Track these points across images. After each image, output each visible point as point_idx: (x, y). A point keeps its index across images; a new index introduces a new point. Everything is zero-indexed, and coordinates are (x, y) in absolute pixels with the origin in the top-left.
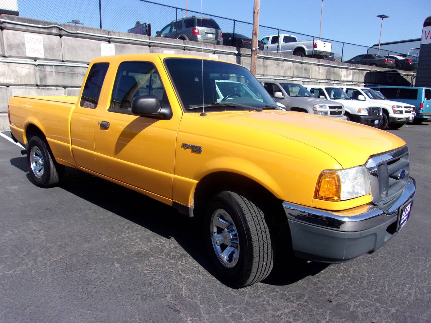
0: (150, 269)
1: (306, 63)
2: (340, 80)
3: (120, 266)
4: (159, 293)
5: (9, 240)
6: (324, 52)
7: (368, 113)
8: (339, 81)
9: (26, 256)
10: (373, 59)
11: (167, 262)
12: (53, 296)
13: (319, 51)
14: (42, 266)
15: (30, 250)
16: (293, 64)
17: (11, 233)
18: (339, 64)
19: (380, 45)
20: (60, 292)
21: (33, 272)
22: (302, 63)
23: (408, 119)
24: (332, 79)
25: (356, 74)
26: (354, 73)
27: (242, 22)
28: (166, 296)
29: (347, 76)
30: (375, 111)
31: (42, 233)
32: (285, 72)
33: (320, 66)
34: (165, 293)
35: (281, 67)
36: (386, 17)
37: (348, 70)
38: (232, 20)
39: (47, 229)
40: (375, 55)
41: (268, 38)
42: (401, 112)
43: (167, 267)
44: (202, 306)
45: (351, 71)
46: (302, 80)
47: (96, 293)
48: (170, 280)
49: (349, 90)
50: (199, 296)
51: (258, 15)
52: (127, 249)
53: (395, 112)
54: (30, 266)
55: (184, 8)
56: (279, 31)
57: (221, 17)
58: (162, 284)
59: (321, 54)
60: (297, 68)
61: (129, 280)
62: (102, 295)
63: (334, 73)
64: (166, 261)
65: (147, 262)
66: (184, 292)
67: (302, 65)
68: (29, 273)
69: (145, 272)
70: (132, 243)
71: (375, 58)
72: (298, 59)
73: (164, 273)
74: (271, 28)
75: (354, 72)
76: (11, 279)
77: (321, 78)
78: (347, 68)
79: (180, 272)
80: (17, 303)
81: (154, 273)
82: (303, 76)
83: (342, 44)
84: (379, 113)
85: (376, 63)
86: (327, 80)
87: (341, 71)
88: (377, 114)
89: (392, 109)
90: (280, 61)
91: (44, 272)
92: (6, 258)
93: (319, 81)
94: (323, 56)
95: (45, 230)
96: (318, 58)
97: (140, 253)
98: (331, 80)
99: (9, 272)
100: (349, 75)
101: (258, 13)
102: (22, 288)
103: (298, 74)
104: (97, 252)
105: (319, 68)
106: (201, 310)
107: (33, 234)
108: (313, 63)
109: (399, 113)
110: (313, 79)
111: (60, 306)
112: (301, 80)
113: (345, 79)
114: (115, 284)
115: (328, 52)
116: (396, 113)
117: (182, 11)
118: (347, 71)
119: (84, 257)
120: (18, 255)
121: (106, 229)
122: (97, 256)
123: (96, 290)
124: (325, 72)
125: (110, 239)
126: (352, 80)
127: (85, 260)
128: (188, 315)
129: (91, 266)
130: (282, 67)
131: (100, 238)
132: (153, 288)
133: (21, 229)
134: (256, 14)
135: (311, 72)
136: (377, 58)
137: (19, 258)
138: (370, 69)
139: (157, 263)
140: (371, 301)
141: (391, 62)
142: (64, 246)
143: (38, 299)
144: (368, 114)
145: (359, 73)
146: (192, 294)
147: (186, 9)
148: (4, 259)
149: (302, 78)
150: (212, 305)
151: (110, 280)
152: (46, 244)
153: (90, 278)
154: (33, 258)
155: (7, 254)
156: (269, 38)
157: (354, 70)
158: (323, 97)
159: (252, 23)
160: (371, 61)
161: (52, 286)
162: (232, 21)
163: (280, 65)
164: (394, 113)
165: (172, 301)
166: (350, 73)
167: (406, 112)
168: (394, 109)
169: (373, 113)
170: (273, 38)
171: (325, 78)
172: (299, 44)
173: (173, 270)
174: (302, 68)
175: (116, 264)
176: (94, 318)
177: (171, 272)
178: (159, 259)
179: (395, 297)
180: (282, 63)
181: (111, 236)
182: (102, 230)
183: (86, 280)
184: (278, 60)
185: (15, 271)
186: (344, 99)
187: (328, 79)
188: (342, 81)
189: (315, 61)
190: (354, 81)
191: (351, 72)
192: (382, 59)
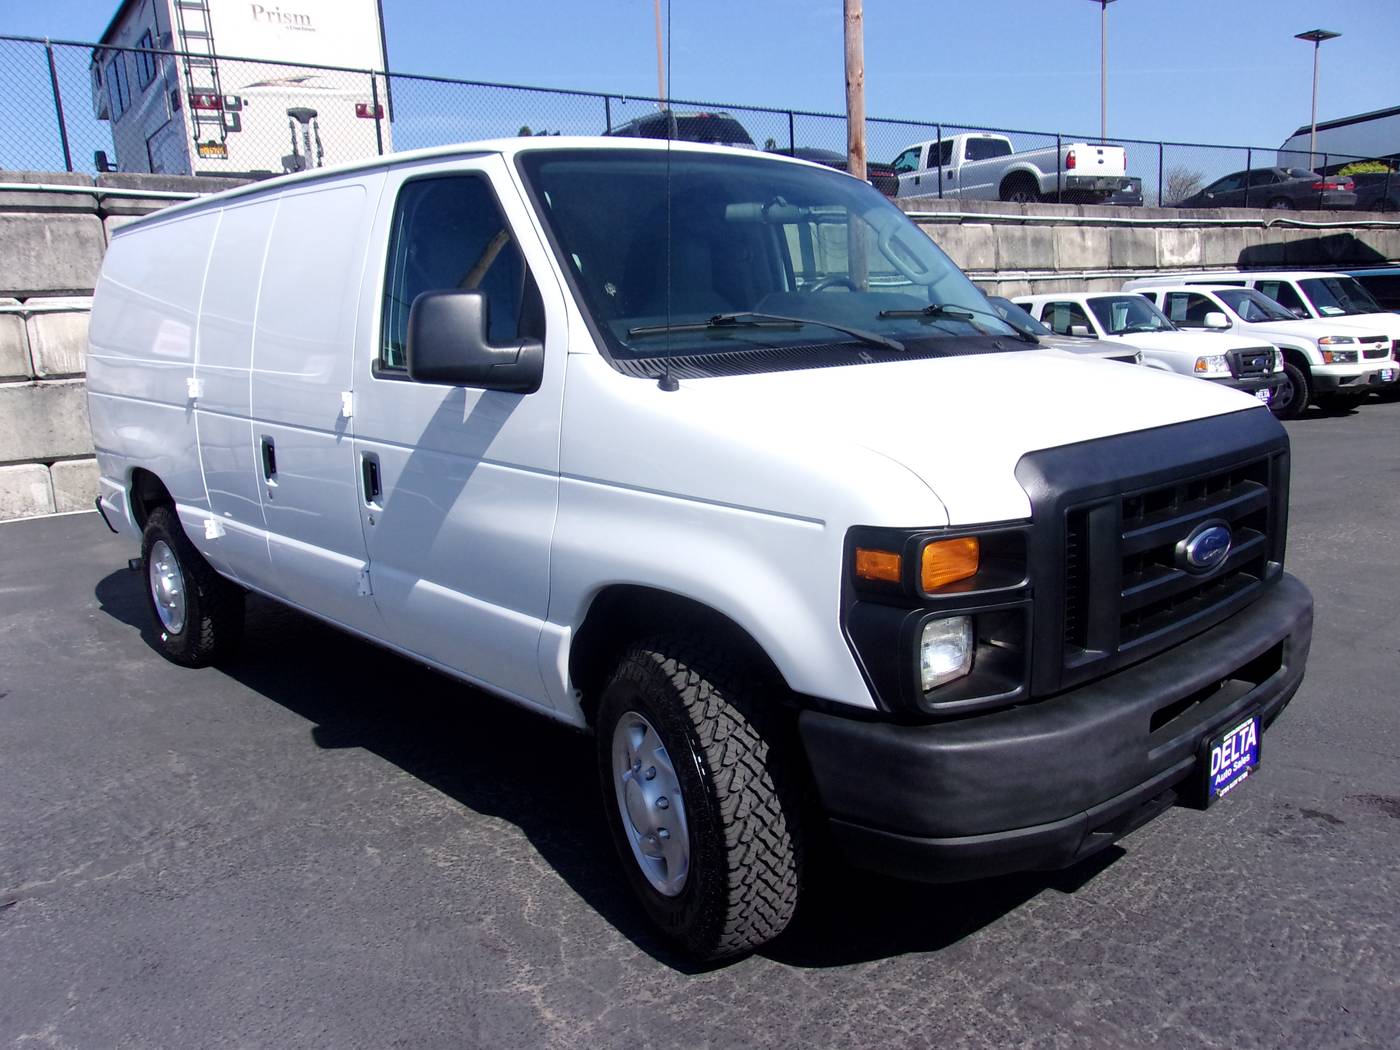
0: (455, 858)
1: (1037, 222)
2: (1158, 266)
3: (378, 854)
4: (465, 914)
5: (109, 802)
6: (1099, 178)
7: (1230, 370)
8: (1154, 267)
9: (147, 839)
10: (1278, 184)
11: (502, 840)
12: (204, 928)
13: (1085, 177)
14: (183, 861)
15: (160, 825)
16: (994, 230)
17: (117, 784)
18: (1150, 212)
19: (1314, 129)
20: (220, 919)
21: (161, 874)
22: (1023, 222)
23: (1375, 377)
24: (1129, 264)
25: (1214, 239)
26: (1206, 238)
27: (818, 115)
28: (481, 920)
29: (1183, 248)
30: (1254, 362)
31: (195, 780)
32: (969, 258)
33: (1084, 228)
34: (479, 913)
35: (953, 243)
36: (1327, 36)
37: (1181, 229)
38: (782, 112)
39: (207, 770)
40: (1282, 169)
41: (917, 151)
42: (1351, 357)
43: (499, 852)
44: (565, 940)
45: (1195, 233)
46: (1028, 276)
47: (308, 917)
48: (499, 881)
49: (1177, 297)
50: (564, 918)
51: (860, 91)
52: (406, 810)
53: (1329, 358)
54: (155, 860)
55: (629, 95)
56: (939, 131)
57: (749, 109)
58: (477, 892)
59: (1092, 188)
60: (1008, 239)
61: (396, 885)
62: (322, 923)
63: (1137, 244)
64: (501, 837)
65: (450, 840)
66: (530, 907)
67: (1023, 230)
68: (150, 876)
69: (440, 864)
70: (421, 795)
71: (1284, 178)
72: (1010, 210)
73: (488, 865)
74: (914, 123)
75: (1205, 234)
76: (106, 894)
77: (1092, 266)
78: (1179, 225)
79: (532, 862)
80: (116, 945)
81: (464, 867)
82: (1031, 263)
83: (1157, 147)
84: (1270, 368)
85: (1287, 195)
86: (1114, 268)
87: (1161, 234)
88: (1265, 371)
89: (1319, 348)
90: (949, 222)
91: (188, 874)
92: (98, 844)
93: (1085, 275)
94: (1098, 193)
95: (203, 773)
96: (1077, 202)
97: (437, 819)
98: (1127, 268)
99: (103, 877)
100: (1190, 247)
101: (859, 85)
102: (132, 911)
103: (1013, 260)
104: (327, 823)
105: (1083, 234)
106: (561, 948)
107: (169, 784)
108: (1061, 218)
109: (1342, 361)
110: (1064, 269)
111: (216, 950)
112: (1025, 278)
113: (1176, 260)
114: (359, 895)
115: (1113, 179)
116: (1335, 362)
117: (624, 103)
118: (1181, 232)
119: (292, 836)
120: (127, 837)
121: (362, 764)
122: (325, 830)
123: (309, 912)
124: (1105, 244)
125: (364, 789)
126: (1201, 261)
127: (293, 842)
128: (526, 960)
129: (306, 856)
130: (956, 242)
131: (340, 787)
132: (453, 903)
133: (140, 773)
134: (852, 88)
135: (1055, 248)
136: (1291, 178)
137: (130, 844)
138: (1262, 221)
139: (474, 842)
140: (1022, 914)
141: (1341, 188)
142: (245, 810)
143: (167, 934)
144: (1229, 374)
145: (1223, 237)
146: (547, 914)
147: (635, 95)
148: (93, 847)
149: (1026, 270)
150: (591, 936)
151: (348, 887)
152: (202, 807)
153: (298, 884)
154: (164, 842)
155: (101, 835)
156: (919, 149)
157: (1204, 229)
158: (1082, 329)
159: (845, 113)
160: (1269, 192)
161: (204, 906)
162: (785, 115)
163: (948, 235)
164: (1327, 363)
165: (493, 931)
166: (1194, 239)
167: (1368, 355)
168: (1325, 347)
169: (1248, 368)
170: (933, 148)
171: (1104, 262)
172: (1016, 161)
173: (512, 859)
174: (1024, 238)
175: (369, 849)
176: (294, 971)
177: (507, 862)
178: (483, 833)
179: (1095, 903)
180: (957, 229)
181: (370, 781)
182: (350, 766)
183: (287, 889)
184: (940, 222)
185: (117, 875)
186: (1152, 331)
187: (1117, 264)
188: (1167, 268)
189: (1067, 212)
190: (1209, 262)
191: (1197, 236)
192: (1308, 180)
